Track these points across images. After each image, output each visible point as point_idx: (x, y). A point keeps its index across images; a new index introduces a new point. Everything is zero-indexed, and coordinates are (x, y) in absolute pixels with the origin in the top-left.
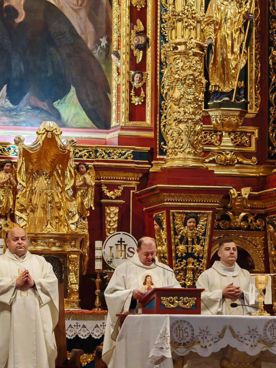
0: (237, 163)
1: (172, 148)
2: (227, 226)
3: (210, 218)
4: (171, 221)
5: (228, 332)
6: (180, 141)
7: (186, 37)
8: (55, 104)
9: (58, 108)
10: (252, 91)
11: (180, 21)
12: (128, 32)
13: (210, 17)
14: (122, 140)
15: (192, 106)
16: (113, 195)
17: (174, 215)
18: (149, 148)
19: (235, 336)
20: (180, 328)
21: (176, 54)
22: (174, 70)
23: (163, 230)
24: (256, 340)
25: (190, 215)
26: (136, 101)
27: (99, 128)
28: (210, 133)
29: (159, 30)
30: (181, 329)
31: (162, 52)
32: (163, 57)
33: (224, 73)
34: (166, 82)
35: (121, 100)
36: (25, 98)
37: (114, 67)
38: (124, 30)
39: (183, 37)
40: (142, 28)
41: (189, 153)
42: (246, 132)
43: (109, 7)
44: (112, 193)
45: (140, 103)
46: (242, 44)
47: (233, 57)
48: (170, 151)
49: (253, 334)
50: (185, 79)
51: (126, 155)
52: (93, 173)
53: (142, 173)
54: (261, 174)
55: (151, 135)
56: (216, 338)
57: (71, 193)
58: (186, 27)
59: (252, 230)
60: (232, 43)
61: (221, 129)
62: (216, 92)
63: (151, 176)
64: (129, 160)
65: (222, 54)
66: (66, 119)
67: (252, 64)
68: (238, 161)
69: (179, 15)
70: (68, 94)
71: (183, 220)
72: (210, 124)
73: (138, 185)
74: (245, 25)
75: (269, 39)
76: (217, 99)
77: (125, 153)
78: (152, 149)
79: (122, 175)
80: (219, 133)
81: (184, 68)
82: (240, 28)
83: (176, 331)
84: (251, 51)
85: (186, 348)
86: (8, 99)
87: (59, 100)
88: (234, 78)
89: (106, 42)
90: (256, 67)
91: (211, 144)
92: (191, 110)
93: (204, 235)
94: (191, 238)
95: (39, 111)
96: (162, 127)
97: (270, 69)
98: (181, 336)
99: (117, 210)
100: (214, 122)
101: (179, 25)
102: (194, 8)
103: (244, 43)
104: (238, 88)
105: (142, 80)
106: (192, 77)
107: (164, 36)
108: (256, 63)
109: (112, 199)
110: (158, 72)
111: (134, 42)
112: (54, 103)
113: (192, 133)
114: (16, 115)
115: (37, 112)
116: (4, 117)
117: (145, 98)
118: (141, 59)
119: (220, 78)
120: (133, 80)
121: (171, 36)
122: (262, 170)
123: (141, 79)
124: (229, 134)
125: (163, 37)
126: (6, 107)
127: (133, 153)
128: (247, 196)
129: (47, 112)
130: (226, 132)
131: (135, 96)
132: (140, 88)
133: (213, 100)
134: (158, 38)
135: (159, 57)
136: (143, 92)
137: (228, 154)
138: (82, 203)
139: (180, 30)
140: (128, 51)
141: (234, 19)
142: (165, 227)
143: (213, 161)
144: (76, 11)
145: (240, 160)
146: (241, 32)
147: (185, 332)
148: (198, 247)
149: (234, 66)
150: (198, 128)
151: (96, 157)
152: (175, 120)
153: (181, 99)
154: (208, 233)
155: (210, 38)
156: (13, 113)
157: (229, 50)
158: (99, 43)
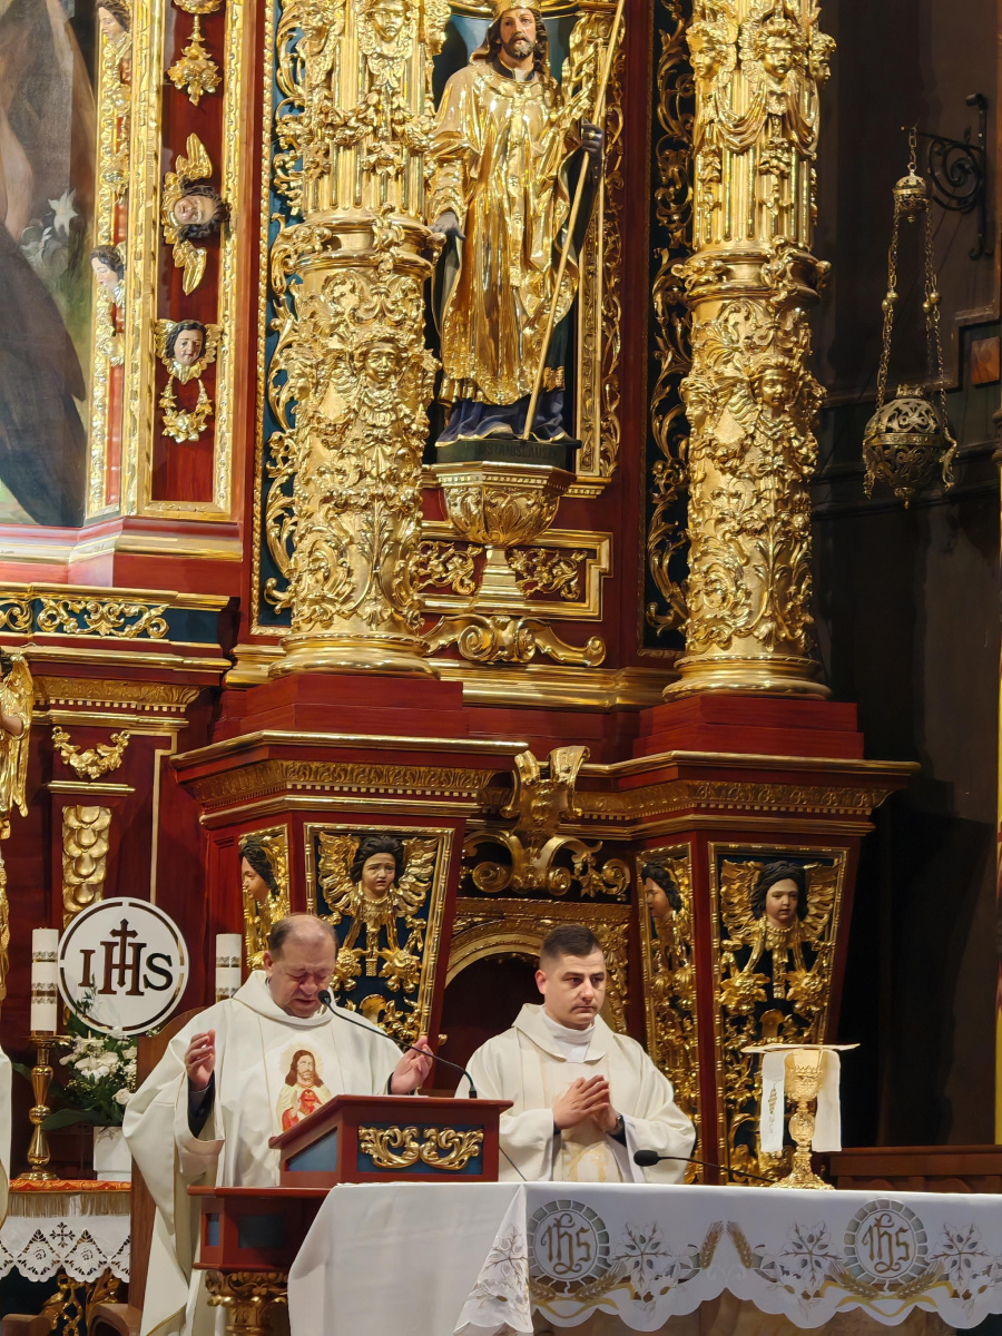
0: (533, 661)
1: (315, 602)
2: (500, 884)
3: (446, 855)
4: (308, 862)
5: (725, 1245)
6: (341, 574)
7: (371, 203)
10: (590, 404)
11: (347, 147)
12: (155, 179)
13: (449, 135)
14: (130, 568)
15: (388, 450)
16: (94, 763)
17: (317, 842)
18: (224, 600)
19: (749, 1259)
20: (562, 1231)
21: (331, 263)
22: (323, 323)
23: (275, 892)
24: (820, 1274)
25: (377, 842)
26: (180, 427)
27: (42, 520)
28: (442, 550)
29: (266, 177)
30: (566, 1233)
31: (277, 255)
32: (277, 272)
33: (494, 334)
34: (294, 363)
35: (127, 421)
37: (100, 306)
38: (142, 172)
39: (358, 203)
40: (205, 168)
41: (373, 619)
42: (569, 551)
43: (84, 87)
44: (87, 756)
45: (194, 437)
46: (560, 234)
47: (527, 281)
48: (306, 610)
49: (810, 1253)
50: (365, 355)
51: (142, 623)
52: (24, 683)
53: (200, 687)
54: (618, 701)
55: (231, 550)
56: (684, 1266)
58: (373, 169)
59: (586, 898)
60: (525, 229)
61: (479, 537)
62: (464, 404)
63: (228, 699)
64: (152, 640)
65: (489, 269)
67: (593, 305)
68: (538, 649)
69: (345, 125)
71: (351, 858)
72: (442, 516)
73: (181, 732)
74: (572, 168)
75: (655, 222)
76: (469, 428)
77: (141, 614)
78: (235, 602)
79: (127, 693)
80: (473, 551)
81: (360, 313)
82: (556, 180)
83: (547, 1238)
84: (590, 262)
85: (581, 1300)
88: (530, 354)
89: (73, 214)
90: (605, 318)
91: (442, 589)
92: (385, 466)
93: (423, 912)
94: (377, 921)
96: (270, 522)
97: (654, 328)
98: (565, 1259)
99: (106, 820)
100: (456, 511)
101: (346, 161)
102: (400, 101)
103: (568, 233)
104: (542, 391)
105: (203, 353)
106: (388, 348)
107: (284, 199)
108: (608, 305)
109: (87, 778)
110: (262, 328)
111: (177, 217)
113: (386, 548)
117: (210, 420)
118: (198, 277)
119: (482, 352)
120: (171, 354)
121: (316, 200)
122: (621, 685)
123: (199, 351)
124: (509, 555)
125: (282, 201)
127: (166, 615)
128: (571, 778)
130: (496, 547)
131: (177, 409)
132: (193, 381)
133: (453, 431)
134: (264, 204)
135: (263, 273)
136: (203, 398)
137: (504, 626)
139: (349, 180)
140: (155, 247)
141: (533, 146)
142: (282, 881)
143: (451, 651)
145: (547, 649)
146: (557, 192)
147: (579, 1245)
148: (399, 958)
149: (531, 313)
150: (407, 530)
151: (35, 627)
152: (325, 500)
153: (347, 424)
154: (438, 906)
155: (450, 210)
157: (516, 255)
158: (47, 216)
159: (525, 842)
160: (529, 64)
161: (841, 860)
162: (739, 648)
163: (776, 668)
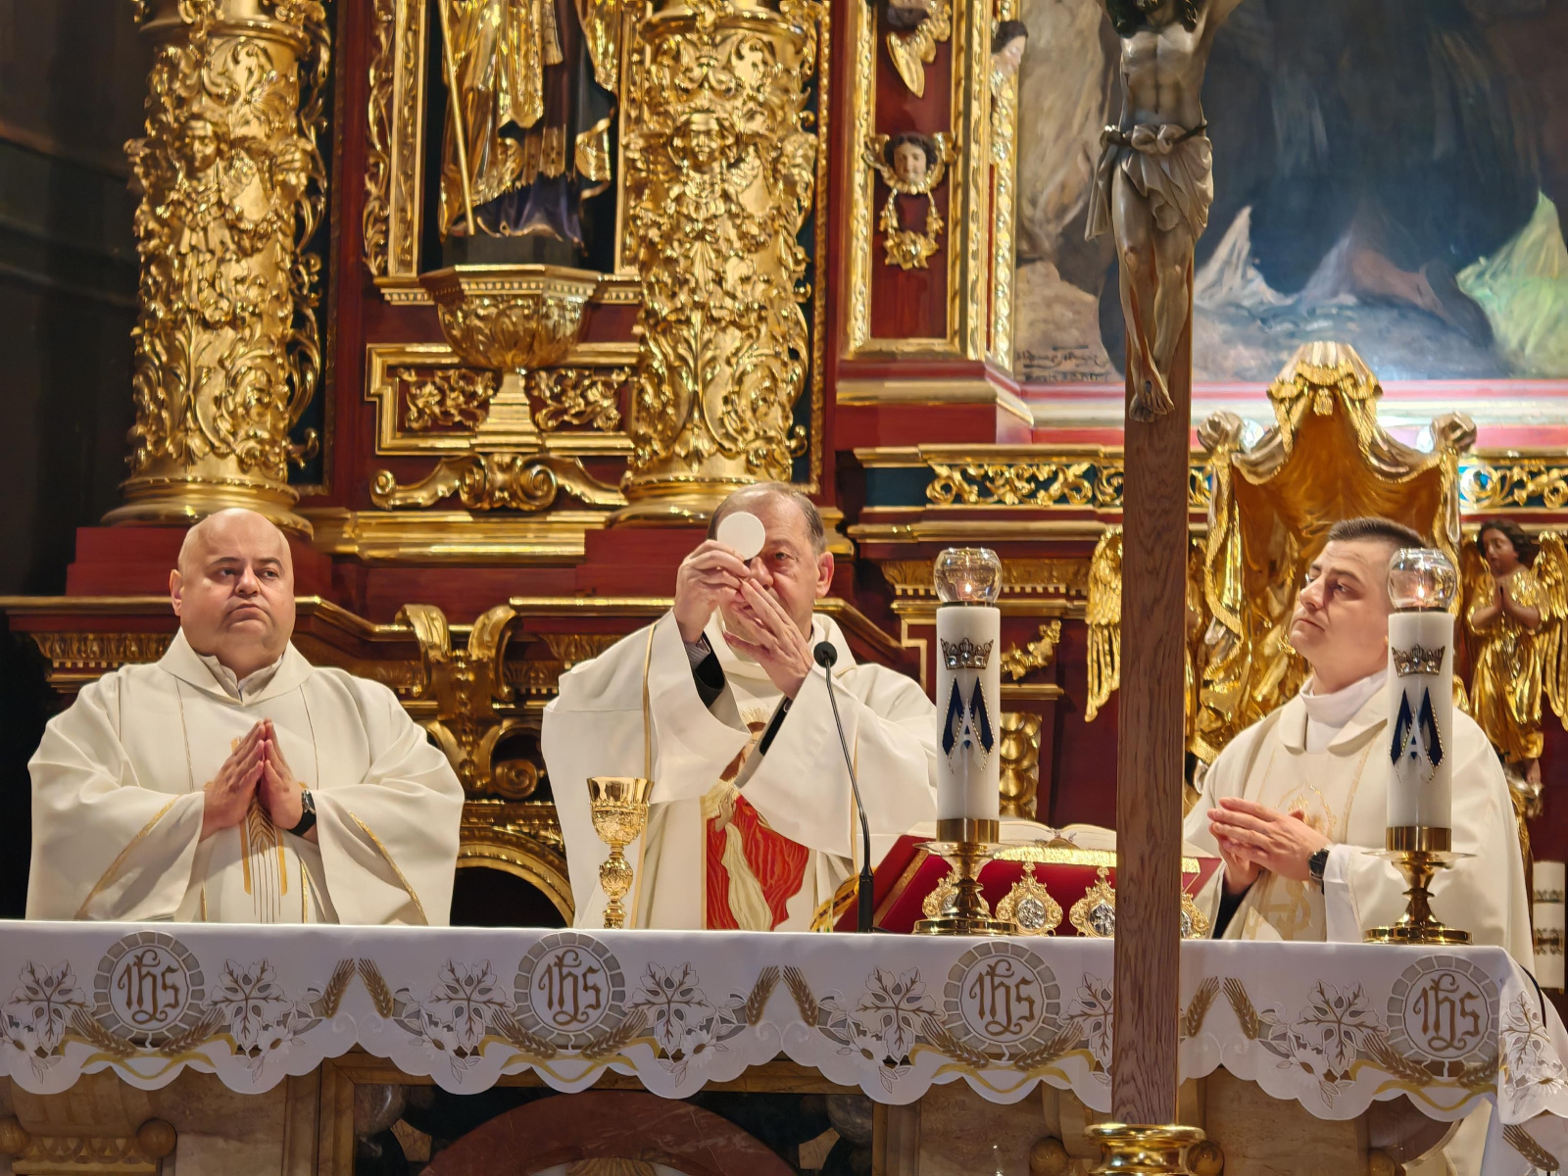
8: (1465, 281)
9: (1480, 293)
36: (1332, 259)
66: (1513, 343)
70: (1526, 231)
86: (1259, 268)
87: (1482, 260)
95: (1395, 313)
112: (1462, 276)
114: (1292, 335)
115: (1384, 318)
116: (1241, 348)
126: (1247, 303)
129: (1430, 315)
138: (1500, 701)
156: (1280, 328)
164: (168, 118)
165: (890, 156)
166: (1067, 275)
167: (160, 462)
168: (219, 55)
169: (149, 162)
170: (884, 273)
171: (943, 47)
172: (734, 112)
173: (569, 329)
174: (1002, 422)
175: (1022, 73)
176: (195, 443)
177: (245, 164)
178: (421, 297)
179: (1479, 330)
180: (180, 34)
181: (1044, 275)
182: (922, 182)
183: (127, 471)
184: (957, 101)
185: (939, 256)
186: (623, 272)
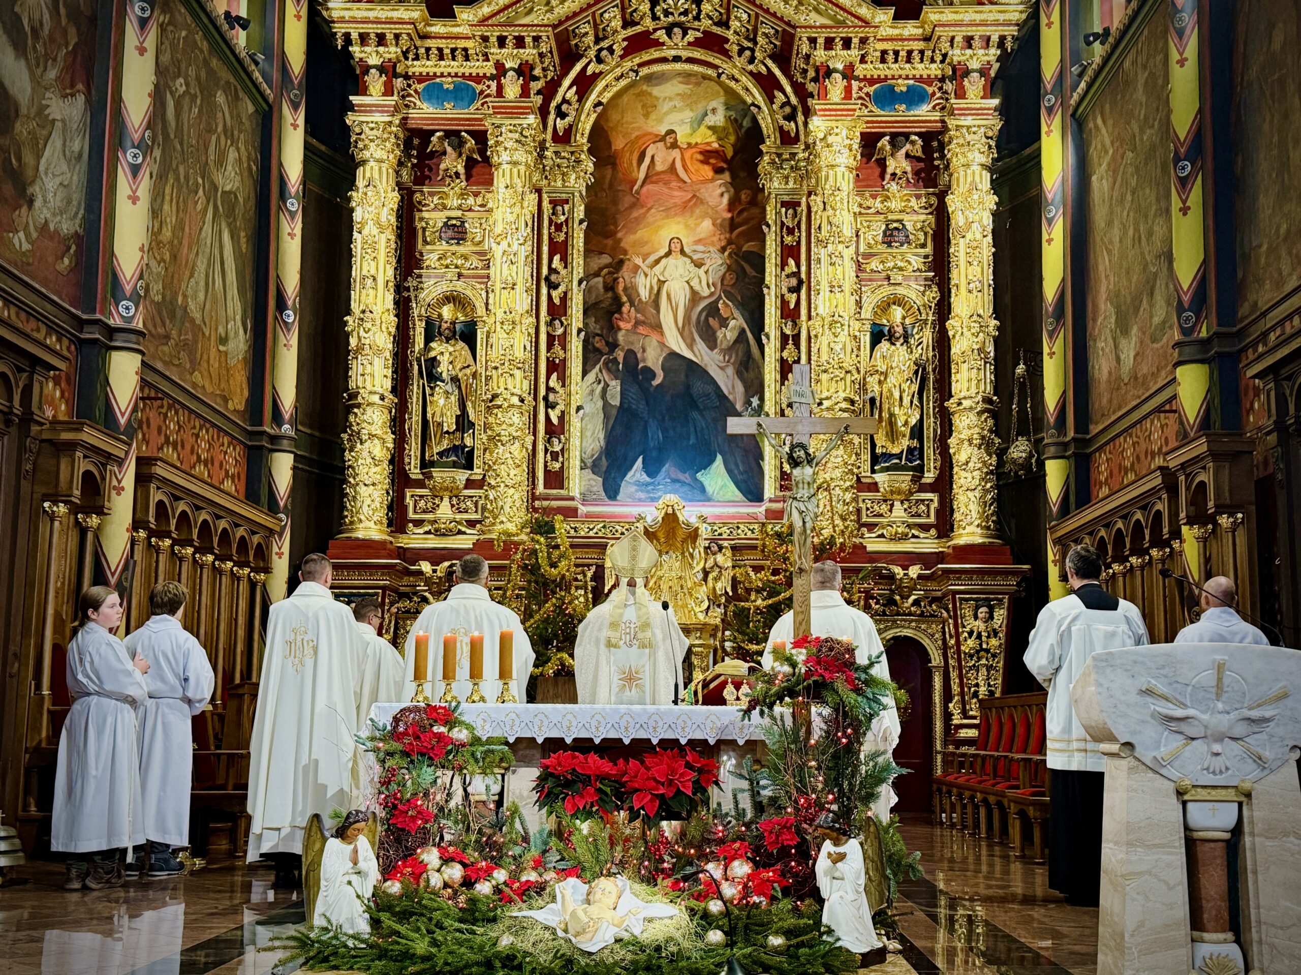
0: (910, 538)
2: (895, 612)
6: (826, 512)
7: (832, 390)
8: (698, 476)
9: (702, 479)
10: (930, 451)
12: (778, 389)
14: (770, 514)
21: (821, 410)
27: (751, 501)
28: (878, 503)
33: (891, 430)
36: (664, 469)
42: (923, 501)
46: (912, 395)
47: (902, 411)
52: (729, 553)
54: (936, 549)
57: (700, 576)
58: (832, 379)
61: (891, 497)
62: (884, 454)
65: (888, 409)
66: (711, 493)
67: (929, 418)
68: (912, 534)
69: (823, 365)
70: (714, 463)
72: (878, 491)
76: (885, 462)
80: (889, 502)
82: (910, 377)
86: (645, 471)
87: (703, 471)
88: (904, 436)
89: (758, 402)
90: (933, 422)
91: (878, 515)
100: (882, 490)
102: (841, 356)
104: (909, 448)
108: (935, 418)
112: (697, 474)
113: (840, 502)
115: (678, 485)
119: (888, 436)
122: (939, 544)
124: (902, 503)
128: (915, 576)
129: (689, 485)
130: (897, 500)
133: (880, 463)
137: (900, 526)
138: (714, 589)
139: (826, 383)
140: (778, 410)
141: (903, 367)
143: (881, 536)
144: (722, 368)
145: (916, 533)
146: (911, 381)
149: (904, 422)
150: (848, 496)
151: (736, 534)
155: (873, 391)
156: (650, 488)
157: (897, 403)
158: (750, 404)
159: (902, 597)
160: (902, 340)
161: (1006, 600)
162: (969, 529)
163: (982, 536)
164: (355, 428)
165: (549, 441)
166: (594, 473)
167: (352, 523)
168: (369, 410)
169: (349, 440)
170: (547, 472)
171: (563, 412)
172: (512, 430)
173: (462, 486)
174: (579, 512)
175: (582, 419)
176: (362, 517)
177: (376, 441)
178: (421, 477)
179: (703, 489)
180: (358, 406)
181: (588, 473)
182: (557, 448)
183: (341, 525)
184: (567, 427)
185: (562, 467)
186: (476, 470)
